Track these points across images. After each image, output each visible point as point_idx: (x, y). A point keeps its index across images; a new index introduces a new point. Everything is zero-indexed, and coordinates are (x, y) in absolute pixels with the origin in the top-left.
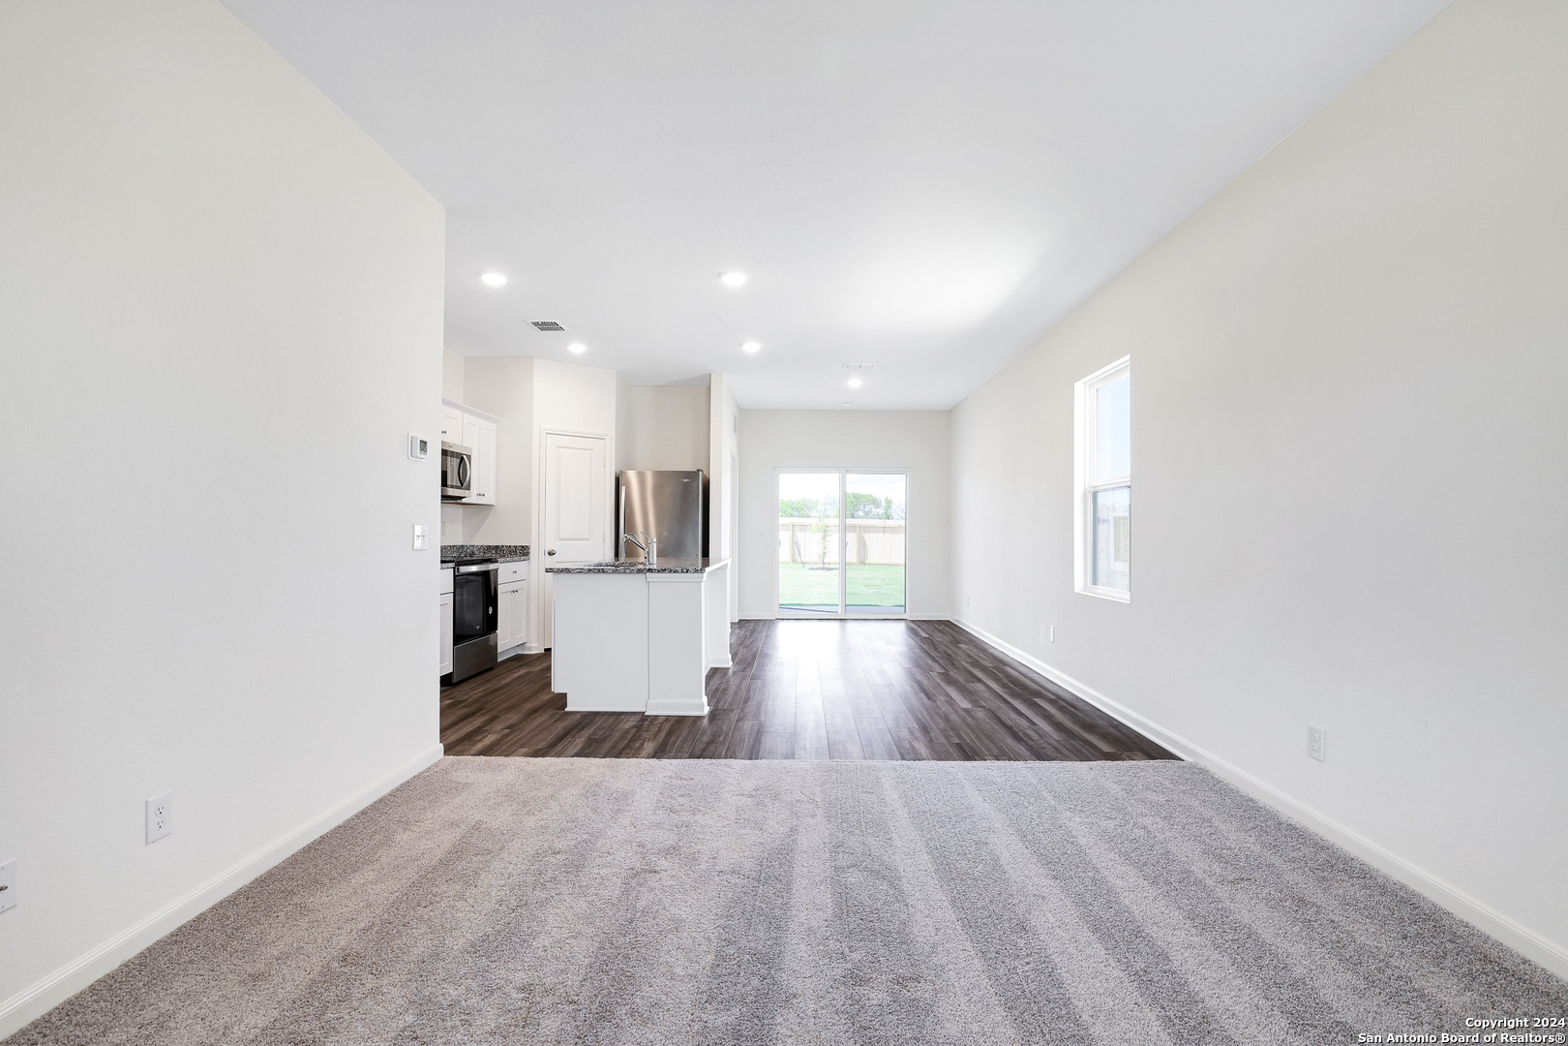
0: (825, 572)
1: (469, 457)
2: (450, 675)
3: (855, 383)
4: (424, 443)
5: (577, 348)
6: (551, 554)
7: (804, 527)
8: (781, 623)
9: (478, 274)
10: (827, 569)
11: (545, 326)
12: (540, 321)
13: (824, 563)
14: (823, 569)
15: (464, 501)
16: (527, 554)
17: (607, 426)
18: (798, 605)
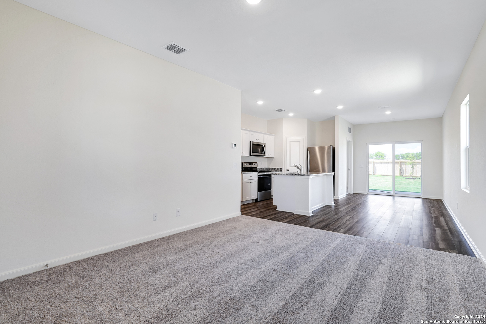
0: (412, 180)
1: (265, 146)
2: (257, 199)
3: (388, 113)
4: (235, 145)
5: (291, 114)
6: (288, 170)
7: (404, 163)
8: (369, 196)
9: (257, 102)
10: (414, 179)
11: (280, 110)
12: (278, 109)
13: (412, 177)
14: (412, 179)
15: (264, 156)
16: (282, 170)
17: (305, 135)
18: (382, 190)
